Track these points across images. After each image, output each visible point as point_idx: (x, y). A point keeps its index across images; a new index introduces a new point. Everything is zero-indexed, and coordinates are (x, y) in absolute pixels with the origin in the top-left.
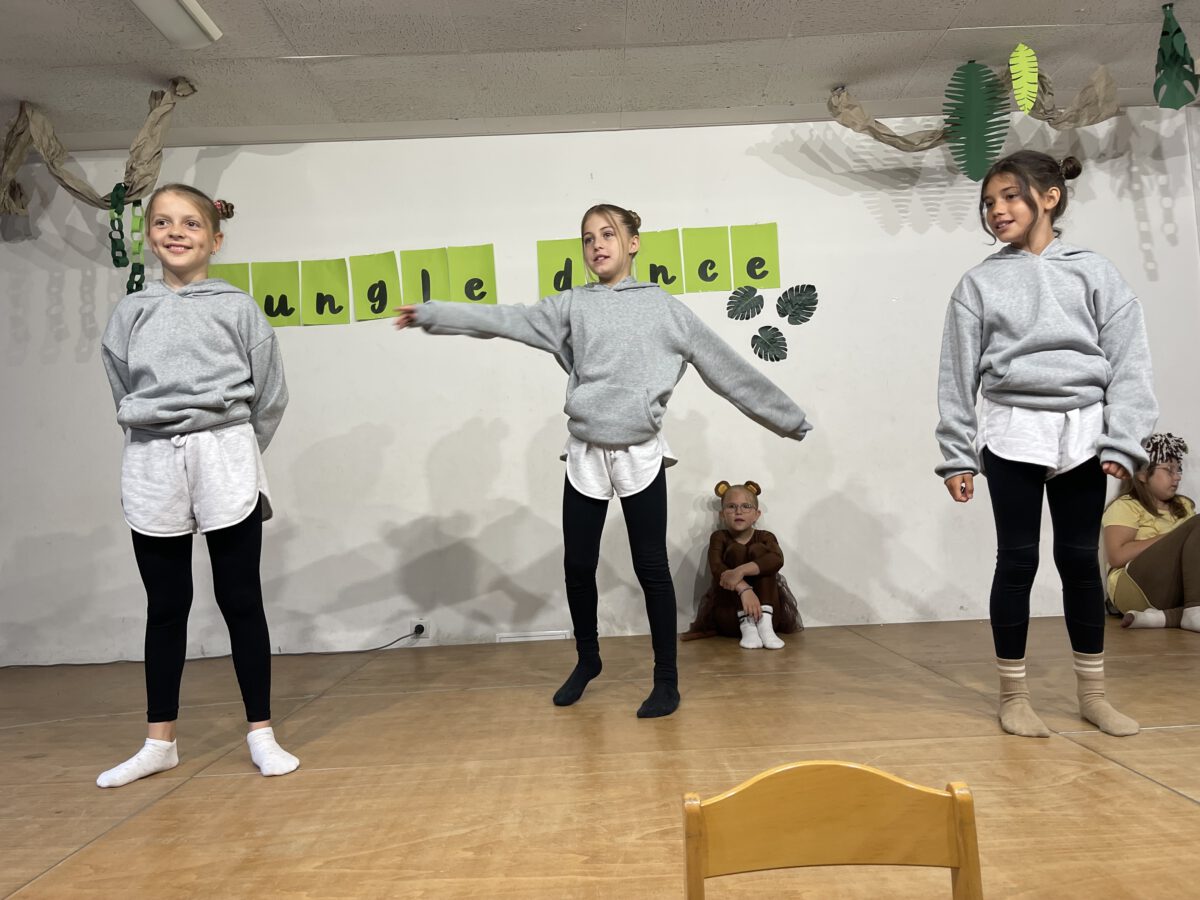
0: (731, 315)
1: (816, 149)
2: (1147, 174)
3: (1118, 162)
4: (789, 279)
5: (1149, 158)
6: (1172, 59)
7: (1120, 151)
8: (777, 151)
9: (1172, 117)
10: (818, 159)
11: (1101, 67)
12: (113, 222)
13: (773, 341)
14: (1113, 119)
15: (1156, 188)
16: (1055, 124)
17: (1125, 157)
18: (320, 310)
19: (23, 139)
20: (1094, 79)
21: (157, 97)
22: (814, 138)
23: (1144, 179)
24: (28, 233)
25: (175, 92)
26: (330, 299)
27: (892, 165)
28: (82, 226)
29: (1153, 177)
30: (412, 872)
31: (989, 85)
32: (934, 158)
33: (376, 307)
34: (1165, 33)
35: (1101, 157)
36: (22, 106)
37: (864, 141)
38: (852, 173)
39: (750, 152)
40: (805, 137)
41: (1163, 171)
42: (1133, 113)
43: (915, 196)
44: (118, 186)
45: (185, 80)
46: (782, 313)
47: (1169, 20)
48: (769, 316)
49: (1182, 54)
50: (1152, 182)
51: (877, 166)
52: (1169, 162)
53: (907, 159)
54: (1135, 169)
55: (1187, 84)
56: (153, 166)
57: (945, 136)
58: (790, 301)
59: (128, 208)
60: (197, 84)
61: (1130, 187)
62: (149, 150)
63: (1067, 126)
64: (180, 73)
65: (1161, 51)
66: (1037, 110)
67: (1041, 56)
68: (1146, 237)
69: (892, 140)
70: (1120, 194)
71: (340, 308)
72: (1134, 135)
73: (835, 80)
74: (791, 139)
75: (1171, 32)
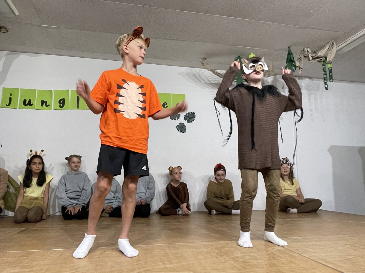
1: (197, 75)
4: (189, 110)
6: (290, 61)
8: (186, 74)
10: (197, 78)
11: (271, 63)
14: (273, 76)
18: (42, 105)
22: (197, 72)
25: (1, 31)
26: (46, 102)
27: (217, 82)
33: (61, 106)
34: (288, 54)
37: (211, 73)
38: (206, 83)
39: (179, 74)
40: (194, 72)
41: (284, 92)
42: (277, 76)
45: (5, 28)
46: (185, 119)
47: (290, 51)
48: (182, 120)
49: (292, 59)
51: (213, 82)
55: (293, 68)
58: (188, 116)
60: (9, 30)
64: (3, 25)
65: (287, 58)
69: (218, 74)
71: (49, 105)
73: (203, 56)
74: (190, 72)
75: (290, 54)
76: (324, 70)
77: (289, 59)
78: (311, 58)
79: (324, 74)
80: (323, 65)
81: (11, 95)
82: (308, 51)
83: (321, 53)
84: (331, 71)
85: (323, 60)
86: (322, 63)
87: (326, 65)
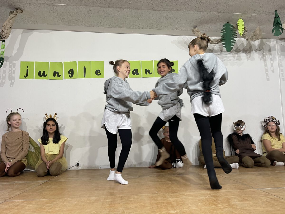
2: (267, 55)
3: (260, 52)
5: (267, 51)
6: (277, 24)
7: (261, 49)
8: (178, 43)
9: (273, 42)
11: (258, 27)
14: (259, 40)
15: (269, 58)
16: (247, 39)
17: (262, 51)
18: (54, 76)
20: (257, 29)
21: (11, 13)
22: (188, 40)
23: (266, 56)
25: (17, 12)
26: (58, 73)
29: (268, 56)
31: (232, 29)
32: (217, 48)
33: (71, 76)
34: (275, 17)
35: (256, 50)
39: (172, 42)
40: (186, 40)
41: (271, 54)
42: (264, 40)
45: (20, 9)
50: (268, 57)
52: (272, 52)
53: (210, 47)
54: (264, 54)
55: (280, 30)
56: (9, 31)
59: (1, 42)
60: (23, 10)
61: (263, 58)
62: (8, 26)
63: (249, 41)
64: (19, 6)
66: (243, 36)
68: (267, 70)
70: (261, 60)
71: (60, 75)
72: (264, 46)
73: (194, 25)
74: (182, 40)
75: (277, 17)
77: (276, 22)
81: (28, 67)
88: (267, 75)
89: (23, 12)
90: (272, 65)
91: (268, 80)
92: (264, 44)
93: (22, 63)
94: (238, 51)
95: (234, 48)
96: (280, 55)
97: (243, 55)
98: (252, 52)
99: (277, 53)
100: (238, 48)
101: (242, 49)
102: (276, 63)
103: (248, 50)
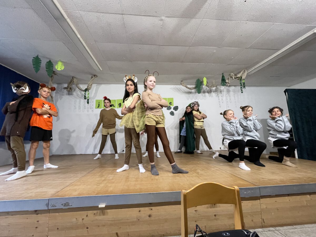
0: (167, 109)
1: (179, 89)
3: (216, 92)
4: (175, 105)
5: (220, 92)
6: (223, 80)
8: (173, 89)
9: (223, 87)
10: (179, 90)
11: (214, 81)
12: (85, 93)
13: (173, 113)
14: (215, 87)
16: (208, 87)
17: (217, 92)
19: (73, 82)
20: (213, 82)
21: (92, 77)
23: (219, 95)
24: (72, 94)
25: (94, 77)
26: (113, 105)
27: (188, 91)
28: (80, 94)
30: (128, 181)
31: (201, 82)
32: (193, 91)
33: (120, 106)
34: (222, 77)
35: (214, 92)
36: (73, 77)
37: (185, 88)
38: (183, 92)
39: (170, 88)
40: (177, 87)
41: (221, 94)
42: (218, 86)
43: (191, 95)
44: (86, 89)
45: (96, 75)
46: (174, 110)
47: (223, 75)
48: (172, 110)
49: (224, 79)
50: (220, 95)
51: (186, 91)
52: (222, 93)
53: (190, 91)
54: (218, 93)
55: (225, 83)
56: (91, 86)
57: (195, 88)
58: (175, 108)
59: (87, 92)
61: (217, 96)
62: (90, 84)
63: (210, 88)
64: (96, 74)
65: (222, 79)
66: (207, 86)
67: (207, 79)
68: (219, 102)
69: (188, 88)
70: (216, 96)
71: (115, 106)
73: (181, 80)
74: (175, 87)
75: (223, 77)
76: (241, 83)
77: (223, 79)
78: (234, 78)
79: (241, 86)
80: (240, 81)
81: (99, 103)
82: (232, 75)
83: (239, 76)
84: (244, 84)
85: (240, 79)
86: (240, 80)
87: (242, 81)
88: (220, 104)
89: (97, 77)
90: (222, 99)
91: (220, 107)
92: (218, 88)
93: (97, 101)
94: (204, 92)
95: (202, 91)
96: (226, 94)
97: (207, 94)
98: (212, 93)
99: (225, 93)
100: (204, 91)
101: (206, 91)
102: (224, 98)
103: (209, 92)
